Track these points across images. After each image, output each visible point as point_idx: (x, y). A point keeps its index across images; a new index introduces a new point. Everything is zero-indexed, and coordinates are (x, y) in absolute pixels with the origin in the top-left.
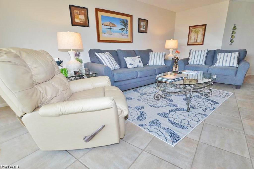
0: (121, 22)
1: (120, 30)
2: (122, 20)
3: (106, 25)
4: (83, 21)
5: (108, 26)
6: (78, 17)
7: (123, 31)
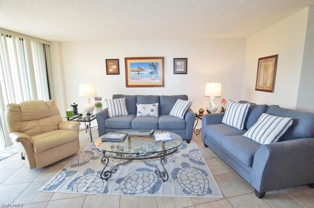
0: (150, 66)
1: (150, 74)
2: (151, 64)
3: (135, 71)
4: (115, 70)
5: (136, 71)
6: (112, 67)
7: (152, 75)
